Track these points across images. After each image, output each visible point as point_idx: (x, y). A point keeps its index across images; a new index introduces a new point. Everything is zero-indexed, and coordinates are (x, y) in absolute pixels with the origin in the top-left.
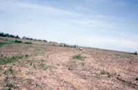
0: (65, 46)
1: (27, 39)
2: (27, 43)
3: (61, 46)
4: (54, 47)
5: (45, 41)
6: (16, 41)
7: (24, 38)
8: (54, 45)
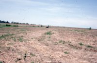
0: (42, 26)
1: (15, 23)
2: (15, 26)
3: (39, 27)
4: (33, 28)
5: (27, 24)
6: (7, 25)
7: (12, 23)
8: (34, 26)
